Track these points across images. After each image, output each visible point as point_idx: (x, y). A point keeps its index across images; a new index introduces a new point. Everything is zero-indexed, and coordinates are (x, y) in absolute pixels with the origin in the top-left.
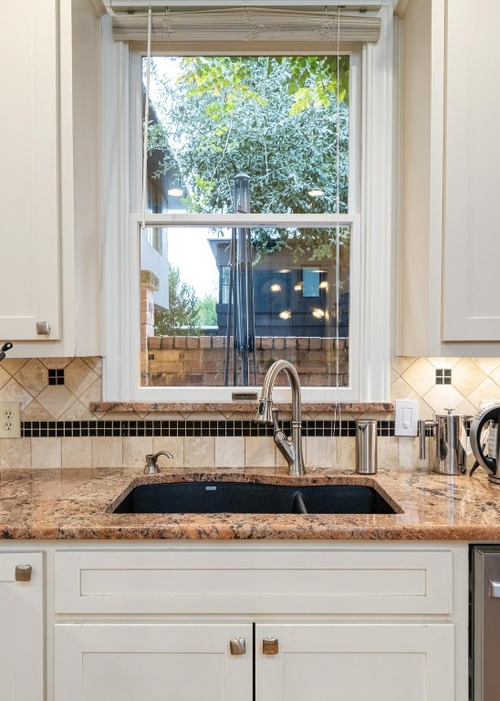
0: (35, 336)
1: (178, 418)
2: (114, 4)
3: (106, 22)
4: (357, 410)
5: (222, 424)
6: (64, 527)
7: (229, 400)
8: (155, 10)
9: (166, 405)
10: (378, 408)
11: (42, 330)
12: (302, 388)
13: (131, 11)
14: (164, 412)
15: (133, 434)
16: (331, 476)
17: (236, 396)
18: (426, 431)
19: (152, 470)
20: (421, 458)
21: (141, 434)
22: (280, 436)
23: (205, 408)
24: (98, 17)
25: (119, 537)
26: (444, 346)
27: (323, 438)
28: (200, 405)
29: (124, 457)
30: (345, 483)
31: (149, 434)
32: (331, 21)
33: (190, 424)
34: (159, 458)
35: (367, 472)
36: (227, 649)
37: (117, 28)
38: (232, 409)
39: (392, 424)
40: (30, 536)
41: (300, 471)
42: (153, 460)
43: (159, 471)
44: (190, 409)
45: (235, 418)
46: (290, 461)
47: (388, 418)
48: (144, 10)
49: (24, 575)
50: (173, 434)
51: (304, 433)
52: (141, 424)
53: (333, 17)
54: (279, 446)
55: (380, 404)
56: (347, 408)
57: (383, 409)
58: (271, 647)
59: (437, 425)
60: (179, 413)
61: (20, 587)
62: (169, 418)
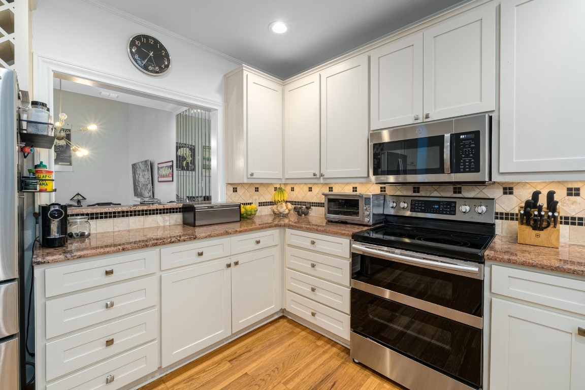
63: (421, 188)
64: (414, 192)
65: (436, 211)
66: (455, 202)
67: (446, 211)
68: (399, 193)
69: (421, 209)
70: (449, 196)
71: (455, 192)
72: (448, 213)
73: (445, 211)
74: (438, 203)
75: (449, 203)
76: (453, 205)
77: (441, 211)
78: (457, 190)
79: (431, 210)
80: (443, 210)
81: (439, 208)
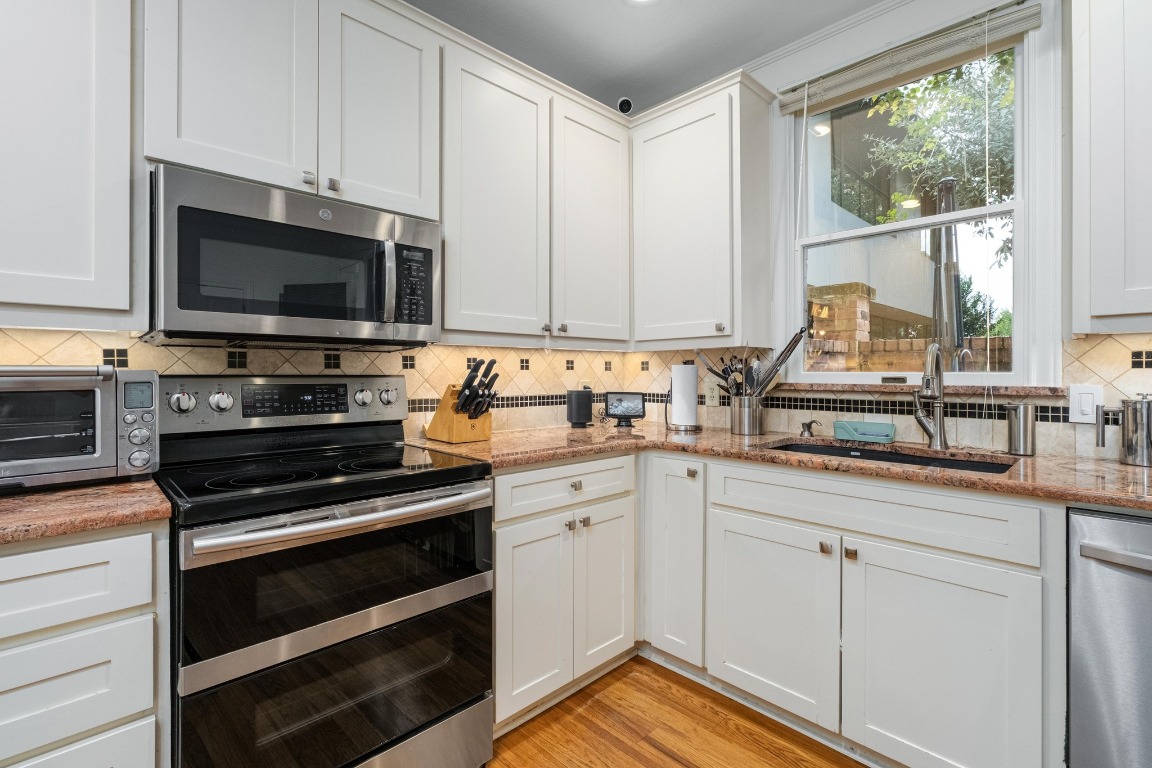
0: (715, 333)
1: (832, 396)
2: (780, 90)
3: (776, 104)
4: (1015, 393)
5: (870, 403)
6: (715, 448)
7: (880, 382)
8: (810, 83)
9: (820, 385)
10: (1042, 393)
11: (720, 328)
12: (945, 374)
13: (794, 90)
14: (818, 391)
15: (796, 407)
16: (973, 453)
17: (885, 380)
18: (1107, 418)
19: (806, 434)
20: (1098, 445)
21: (802, 407)
22: (920, 414)
23: (853, 389)
24: (770, 104)
25: (746, 458)
26: (1095, 321)
27: (976, 421)
28: (849, 385)
29: (789, 424)
30: (989, 460)
31: (808, 408)
32: (978, 29)
33: (842, 401)
34: (813, 425)
35: (1022, 453)
36: (818, 549)
37: (783, 106)
38: (877, 389)
39: (1066, 410)
40: (696, 452)
41: (941, 445)
42: (808, 426)
43: (812, 435)
44: (840, 388)
45: (883, 398)
46: (930, 436)
47: (1060, 404)
48: (803, 86)
49: (692, 474)
50: (828, 409)
51: (946, 414)
52: (802, 400)
53: (980, 24)
54: (920, 422)
55: (1044, 388)
56: (1002, 392)
57: (1049, 393)
58: (852, 555)
59: (1123, 412)
60: (832, 392)
61: (689, 481)
62: (824, 396)
63: (251, 354)
64: (231, 365)
65: (309, 408)
66: (345, 386)
67: (330, 406)
68: (179, 369)
69: (271, 407)
70: (317, 373)
71: (328, 366)
72: (334, 408)
73: (327, 405)
74: (310, 389)
75: (333, 388)
76: (341, 390)
77: (319, 406)
78: (333, 361)
79: (296, 408)
80: (323, 405)
81: (314, 400)
